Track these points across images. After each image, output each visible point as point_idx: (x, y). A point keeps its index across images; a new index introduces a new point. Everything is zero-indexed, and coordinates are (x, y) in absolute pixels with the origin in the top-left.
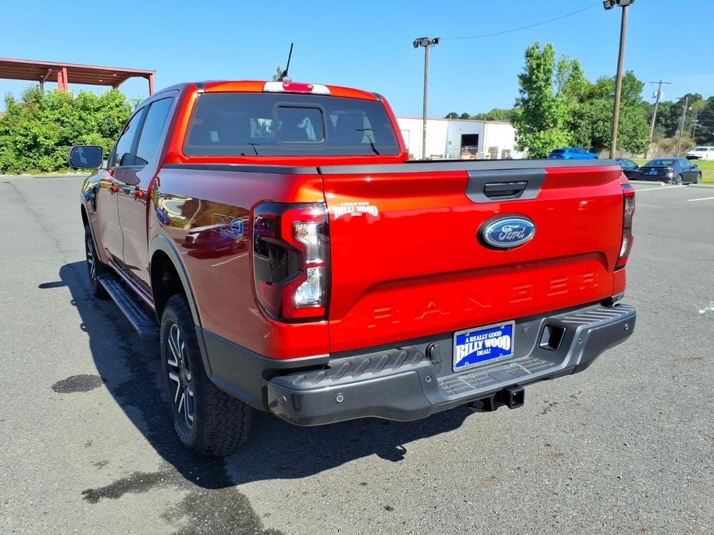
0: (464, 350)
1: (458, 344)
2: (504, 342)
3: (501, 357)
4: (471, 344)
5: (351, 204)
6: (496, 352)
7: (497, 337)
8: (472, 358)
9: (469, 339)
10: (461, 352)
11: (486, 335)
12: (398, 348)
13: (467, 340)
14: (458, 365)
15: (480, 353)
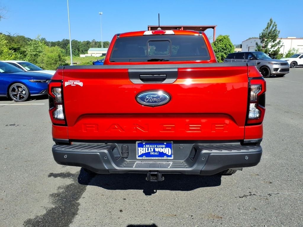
0: (143, 150)
1: (139, 147)
2: (168, 151)
3: (165, 158)
4: (147, 148)
5: (72, 81)
6: (162, 154)
7: (162, 148)
8: (148, 155)
9: (146, 146)
10: (141, 151)
11: (155, 146)
12: (106, 143)
13: (144, 146)
14: (139, 156)
15: (153, 153)
